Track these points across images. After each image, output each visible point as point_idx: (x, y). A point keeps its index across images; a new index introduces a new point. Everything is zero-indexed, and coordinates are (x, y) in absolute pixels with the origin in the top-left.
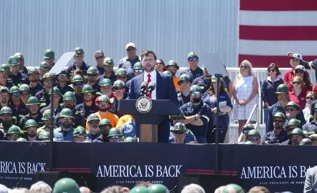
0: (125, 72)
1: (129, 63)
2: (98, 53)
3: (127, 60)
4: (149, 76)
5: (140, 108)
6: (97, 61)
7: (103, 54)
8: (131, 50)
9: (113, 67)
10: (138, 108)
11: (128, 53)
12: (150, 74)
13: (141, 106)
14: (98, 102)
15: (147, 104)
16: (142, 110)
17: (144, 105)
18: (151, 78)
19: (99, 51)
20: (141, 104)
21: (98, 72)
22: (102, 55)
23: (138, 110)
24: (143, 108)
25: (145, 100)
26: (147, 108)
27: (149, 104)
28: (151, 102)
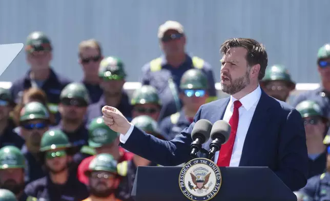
5: (191, 187)
7: (99, 49)
10: (184, 188)
12: (241, 101)
13: (192, 184)
15: (207, 177)
17: (200, 182)
20: (193, 178)
23: (185, 195)
24: (197, 187)
25: (203, 169)
26: (208, 188)
27: (213, 179)
28: (220, 174)
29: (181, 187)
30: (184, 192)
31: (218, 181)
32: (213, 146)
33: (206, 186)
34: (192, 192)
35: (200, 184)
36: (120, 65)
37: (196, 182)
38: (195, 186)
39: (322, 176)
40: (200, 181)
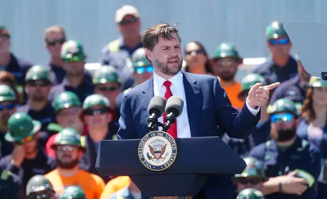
0: (115, 75)
1: (125, 54)
2: (53, 33)
3: (122, 48)
4: (167, 84)
5: (150, 158)
6: (51, 52)
7: (63, 33)
8: (129, 22)
9: (84, 63)
10: (143, 159)
11: (122, 30)
12: (171, 81)
13: (151, 155)
14: (55, 147)
15: (164, 148)
16: (154, 163)
18: (172, 88)
19: (55, 28)
20: (151, 149)
21: (52, 77)
22: (60, 37)
23: (145, 165)
24: (155, 158)
25: (160, 141)
26: (165, 158)
27: (169, 150)
28: (175, 144)
29: (140, 158)
30: (143, 162)
31: (174, 151)
32: (168, 119)
33: (163, 156)
34: (150, 162)
35: (158, 155)
36: (80, 48)
37: (154, 152)
38: (153, 157)
39: (268, 143)
40: (157, 152)
